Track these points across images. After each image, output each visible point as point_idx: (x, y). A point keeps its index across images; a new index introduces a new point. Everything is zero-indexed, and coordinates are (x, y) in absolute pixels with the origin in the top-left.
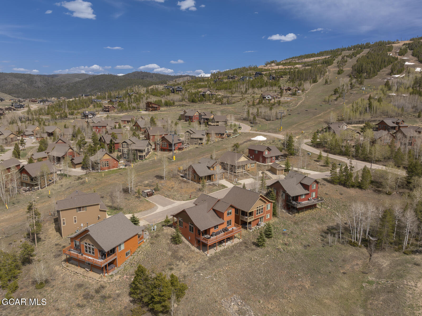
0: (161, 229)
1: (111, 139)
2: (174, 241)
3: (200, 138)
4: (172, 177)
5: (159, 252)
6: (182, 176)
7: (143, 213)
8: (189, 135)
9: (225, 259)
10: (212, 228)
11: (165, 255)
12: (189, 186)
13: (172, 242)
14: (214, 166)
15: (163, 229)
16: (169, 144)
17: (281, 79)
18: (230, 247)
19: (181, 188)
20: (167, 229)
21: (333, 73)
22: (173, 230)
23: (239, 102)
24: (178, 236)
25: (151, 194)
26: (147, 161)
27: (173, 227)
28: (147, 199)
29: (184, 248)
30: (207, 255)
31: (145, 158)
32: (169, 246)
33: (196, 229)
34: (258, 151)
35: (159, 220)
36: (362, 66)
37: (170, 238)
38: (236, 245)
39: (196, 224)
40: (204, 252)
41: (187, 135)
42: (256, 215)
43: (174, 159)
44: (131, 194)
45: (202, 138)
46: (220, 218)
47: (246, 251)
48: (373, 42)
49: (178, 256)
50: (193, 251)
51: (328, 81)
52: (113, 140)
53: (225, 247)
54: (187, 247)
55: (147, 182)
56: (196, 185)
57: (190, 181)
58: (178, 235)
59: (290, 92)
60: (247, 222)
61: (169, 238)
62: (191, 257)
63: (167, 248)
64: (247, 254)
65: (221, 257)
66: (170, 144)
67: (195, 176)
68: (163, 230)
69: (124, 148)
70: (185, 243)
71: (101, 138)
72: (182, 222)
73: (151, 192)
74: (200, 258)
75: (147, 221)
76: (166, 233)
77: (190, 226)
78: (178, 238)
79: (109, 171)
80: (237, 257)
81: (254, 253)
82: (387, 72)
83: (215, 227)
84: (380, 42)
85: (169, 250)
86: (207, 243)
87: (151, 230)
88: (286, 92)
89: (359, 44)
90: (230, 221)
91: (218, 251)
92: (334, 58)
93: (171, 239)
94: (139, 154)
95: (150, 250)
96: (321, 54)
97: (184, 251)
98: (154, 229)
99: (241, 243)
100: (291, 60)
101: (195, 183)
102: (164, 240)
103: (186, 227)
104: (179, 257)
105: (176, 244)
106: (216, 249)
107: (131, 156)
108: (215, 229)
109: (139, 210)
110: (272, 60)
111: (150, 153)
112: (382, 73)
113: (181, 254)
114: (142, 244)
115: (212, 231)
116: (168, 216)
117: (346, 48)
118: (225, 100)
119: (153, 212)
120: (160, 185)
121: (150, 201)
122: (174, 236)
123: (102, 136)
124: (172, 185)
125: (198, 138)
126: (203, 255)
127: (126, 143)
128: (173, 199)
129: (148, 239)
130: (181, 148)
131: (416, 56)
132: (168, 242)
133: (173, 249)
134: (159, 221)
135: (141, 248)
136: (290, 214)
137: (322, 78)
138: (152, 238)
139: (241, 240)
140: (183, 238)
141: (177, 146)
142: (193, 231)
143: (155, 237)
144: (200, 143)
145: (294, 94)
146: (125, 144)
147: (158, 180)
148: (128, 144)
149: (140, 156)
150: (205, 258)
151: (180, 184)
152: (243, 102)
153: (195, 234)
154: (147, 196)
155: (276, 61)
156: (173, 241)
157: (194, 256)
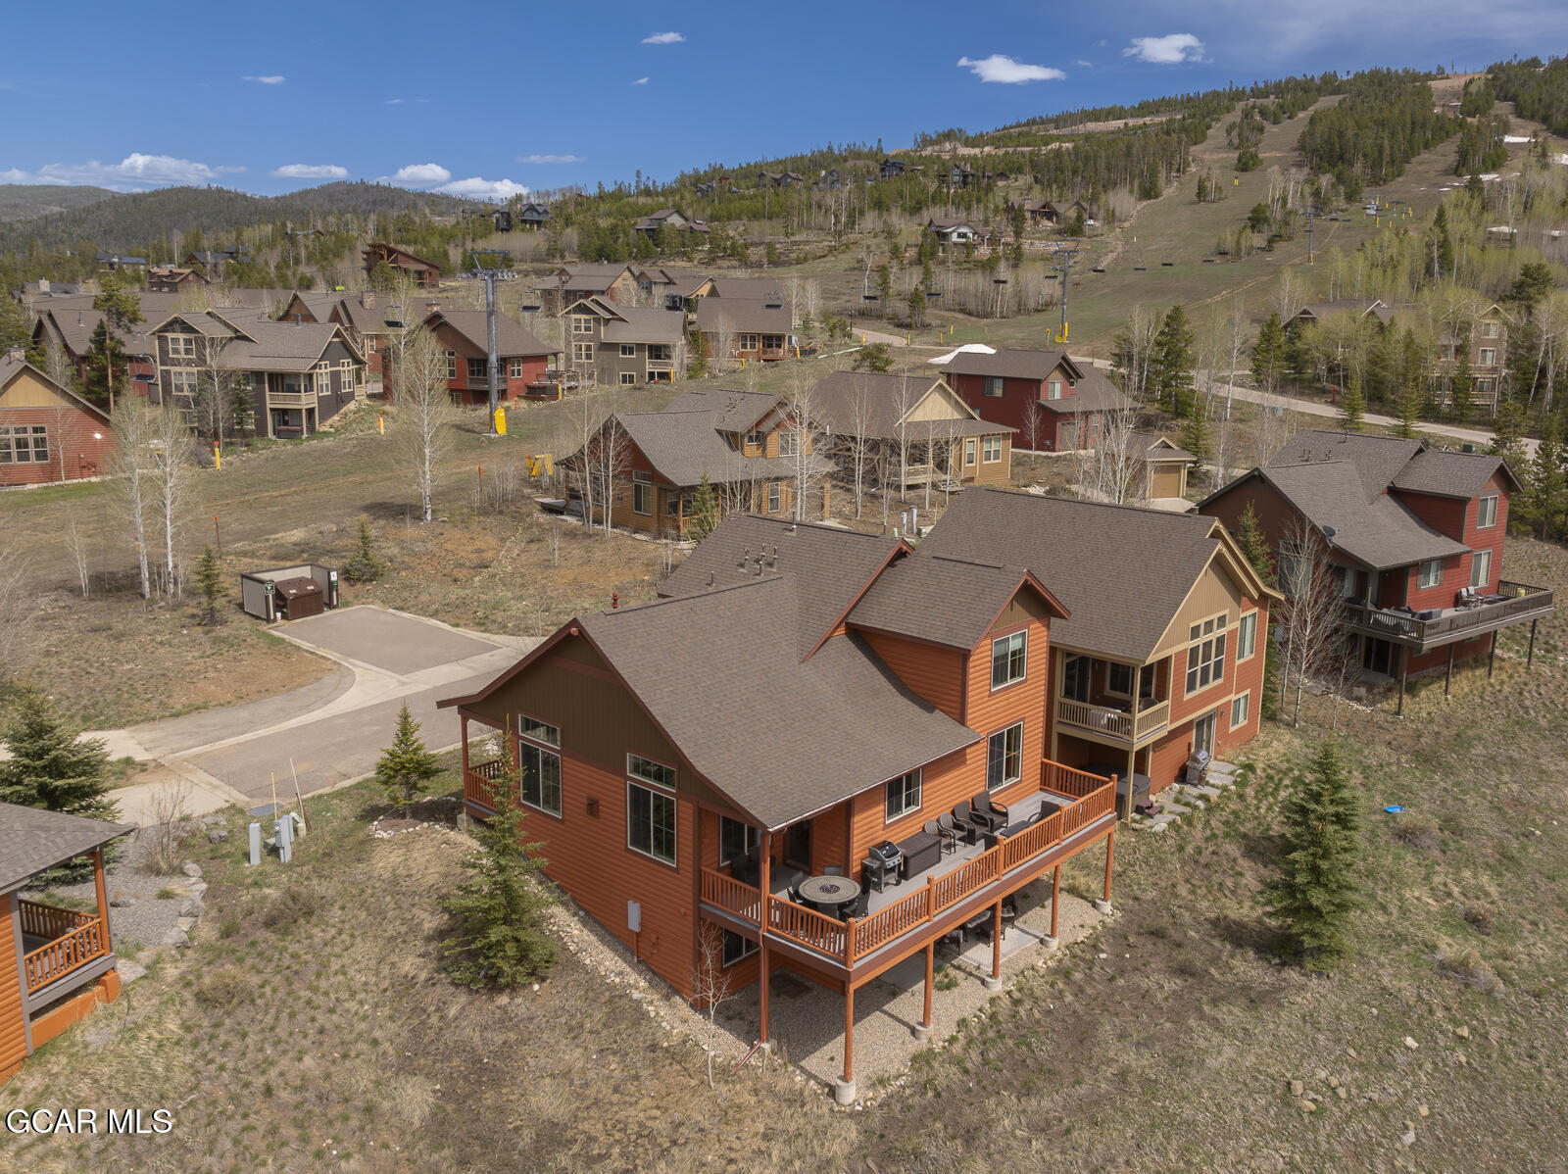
0: (349, 842)
1: (101, 326)
2: (472, 955)
3: (651, 347)
4: (484, 512)
5: (285, 1095)
6: (548, 509)
7: (211, 718)
8: (588, 329)
9: (1041, 1128)
10: (868, 798)
11: (354, 1123)
12: (598, 555)
13: (444, 965)
14: (763, 428)
15: (369, 840)
16: (471, 362)
17: (1000, 183)
18: (1040, 987)
19: (547, 565)
20: (407, 844)
21: (1221, 167)
22: (464, 841)
23: (828, 258)
24: (511, 907)
25: (317, 594)
26: (328, 442)
27: (463, 817)
28: (283, 629)
29: (574, 1031)
30: (833, 1092)
31: (312, 429)
32: (419, 1010)
33: (701, 814)
34: (1008, 381)
35: (341, 767)
36: (1341, 136)
37: (431, 922)
38: (1083, 953)
39: (702, 766)
40: (795, 1060)
41: (577, 328)
42: (1187, 697)
43: (501, 428)
44: (152, 601)
45: (666, 347)
46: (928, 706)
47: (1202, 1016)
48: (1348, 73)
49: (513, 1122)
50: (681, 1054)
51: (1210, 185)
52: (111, 328)
53: (997, 987)
54: (612, 1019)
55: (297, 535)
56: (651, 547)
57: (607, 528)
58: (507, 888)
59: (1050, 224)
60: (1125, 754)
61: (414, 929)
62: (661, 1125)
63: (391, 1033)
64: (1229, 1052)
65: (991, 1103)
66: (476, 356)
67: (638, 488)
68: (365, 848)
69: (176, 363)
70: (591, 973)
71: (40, 324)
72: (551, 763)
73: (311, 581)
74: (766, 1137)
75: (231, 779)
76: (395, 880)
77: (639, 797)
78: (506, 921)
79: (45, 488)
80: (1149, 1085)
81: (1281, 1023)
82: (1440, 166)
83: (898, 791)
84: (1375, 73)
85: (406, 1067)
86: (845, 956)
87: (247, 856)
88: (1037, 223)
89: (1294, 79)
90: (1014, 735)
91: (938, 1033)
92: (1208, 120)
93: (441, 935)
94: (273, 400)
95: (180, 1077)
96: (1144, 109)
97: (573, 1056)
98: (274, 851)
99: (1118, 936)
100: (1025, 129)
101: (637, 536)
102: (365, 950)
103: (593, 807)
104: (527, 1137)
105: (494, 984)
106: (914, 1016)
107: (220, 409)
108: (894, 809)
109: (179, 701)
110: (944, 129)
111: (352, 406)
112: (1420, 168)
113: (548, 1101)
114: (87, 1020)
115: (869, 828)
116: (414, 720)
117: (1243, 91)
118: (756, 253)
119: (308, 708)
120: (396, 551)
121: (298, 642)
122: (469, 903)
123: (50, 316)
124: (480, 551)
125: (640, 347)
126: (796, 1099)
127: (187, 328)
128: (482, 624)
129: (183, 947)
130: (543, 389)
131: (1532, 117)
132: (409, 964)
133: (461, 1048)
134: (346, 776)
135: (58, 1063)
136: (1359, 700)
137: (1175, 184)
138: (226, 934)
139: (1107, 907)
140: (567, 926)
141: (521, 375)
142: (666, 846)
143: (270, 923)
144: (652, 375)
145: (1075, 230)
146: (182, 336)
147: (382, 522)
148: (201, 342)
149: (282, 415)
150: (821, 1132)
151: (534, 546)
152: (841, 256)
153: (699, 875)
154: (278, 608)
155: (960, 131)
156: (456, 962)
157: (698, 1111)
